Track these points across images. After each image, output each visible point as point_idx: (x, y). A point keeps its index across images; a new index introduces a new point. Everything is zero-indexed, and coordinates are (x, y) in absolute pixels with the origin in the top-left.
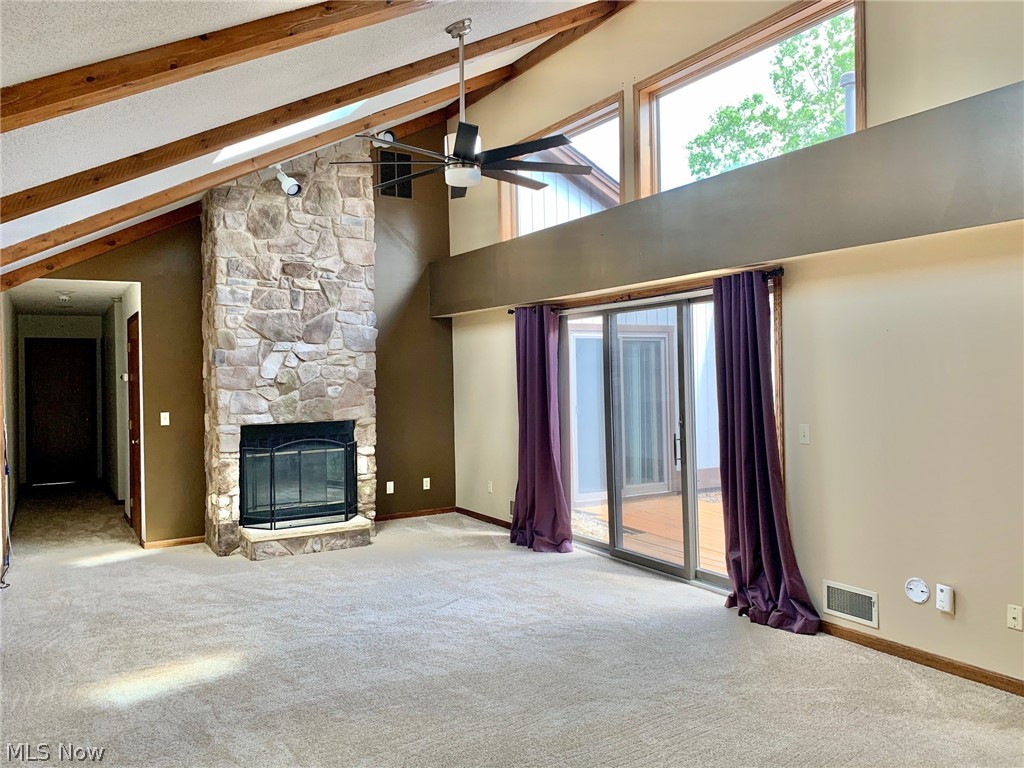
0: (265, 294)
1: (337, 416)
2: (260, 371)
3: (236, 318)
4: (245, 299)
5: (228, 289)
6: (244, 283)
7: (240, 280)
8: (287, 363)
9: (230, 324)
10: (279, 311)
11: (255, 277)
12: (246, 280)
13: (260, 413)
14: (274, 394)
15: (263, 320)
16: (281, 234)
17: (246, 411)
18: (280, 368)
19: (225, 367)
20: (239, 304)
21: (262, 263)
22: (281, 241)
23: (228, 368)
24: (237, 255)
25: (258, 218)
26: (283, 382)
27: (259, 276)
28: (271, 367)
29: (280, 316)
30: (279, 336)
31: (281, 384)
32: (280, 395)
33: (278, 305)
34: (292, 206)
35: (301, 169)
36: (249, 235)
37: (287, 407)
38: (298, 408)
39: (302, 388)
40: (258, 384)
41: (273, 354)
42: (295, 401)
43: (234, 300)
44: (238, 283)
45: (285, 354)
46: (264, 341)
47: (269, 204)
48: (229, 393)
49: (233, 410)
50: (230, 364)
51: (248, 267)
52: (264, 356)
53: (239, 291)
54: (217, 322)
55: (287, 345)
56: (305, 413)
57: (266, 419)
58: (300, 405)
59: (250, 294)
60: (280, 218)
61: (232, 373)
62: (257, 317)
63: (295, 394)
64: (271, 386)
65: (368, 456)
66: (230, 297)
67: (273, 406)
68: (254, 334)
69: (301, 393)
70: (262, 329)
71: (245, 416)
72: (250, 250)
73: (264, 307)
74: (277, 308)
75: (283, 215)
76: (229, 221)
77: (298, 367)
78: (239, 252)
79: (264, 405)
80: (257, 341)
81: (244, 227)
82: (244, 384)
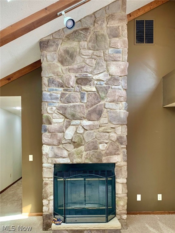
0: (67, 95)
1: (105, 160)
2: (64, 136)
3: (52, 108)
4: (57, 98)
5: (49, 93)
6: (56, 90)
7: (55, 88)
8: (78, 131)
9: (49, 111)
10: (74, 104)
11: (62, 86)
12: (57, 88)
13: (64, 158)
14: (71, 148)
15: (65, 109)
16: (76, 63)
17: (56, 156)
18: (74, 134)
19: (47, 134)
20: (54, 101)
21: (65, 79)
22: (75, 66)
23: (48, 134)
24: (53, 75)
25: (63, 55)
26: (76, 141)
27: (64, 86)
28: (70, 133)
29: (74, 106)
30: (74, 117)
31: (74, 142)
32: (74, 148)
33: (73, 100)
34: (81, 46)
35: (86, 26)
36: (59, 64)
37: (78, 154)
38: (83, 156)
39: (86, 145)
40: (63, 142)
41: (71, 126)
42: (82, 152)
43: (52, 99)
44: (53, 90)
45: (77, 126)
46: (66, 120)
47: (69, 46)
48: (48, 147)
49: (50, 156)
50: (49, 132)
51: (58, 81)
52: (66, 128)
53: (54, 94)
54: (43, 111)
55: (78, 122)
56: (87, 158)
57: (67, 161)
58: (84, 154)
59: (59, 95)
60: (75, 54)
61: (50, 137)
62: (63, 107)
63: (82, 148)
64: (70, 143)
65: (122, 184)
66: (49, 97)
67: (70, 154)
68: (61, 116)
69: (85, 147)
70: (65, 113)
71: (56, 159)
72: (59, 72)
73: (66, 102)
74: (73, 103)
75: (77, 52)
76: (48, 57)
77: (84, 133)
78: (54, 73)
79: (65, 153)
80: (62, 120)
81: (56, 60)
82: (56, 142)
